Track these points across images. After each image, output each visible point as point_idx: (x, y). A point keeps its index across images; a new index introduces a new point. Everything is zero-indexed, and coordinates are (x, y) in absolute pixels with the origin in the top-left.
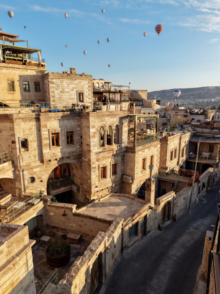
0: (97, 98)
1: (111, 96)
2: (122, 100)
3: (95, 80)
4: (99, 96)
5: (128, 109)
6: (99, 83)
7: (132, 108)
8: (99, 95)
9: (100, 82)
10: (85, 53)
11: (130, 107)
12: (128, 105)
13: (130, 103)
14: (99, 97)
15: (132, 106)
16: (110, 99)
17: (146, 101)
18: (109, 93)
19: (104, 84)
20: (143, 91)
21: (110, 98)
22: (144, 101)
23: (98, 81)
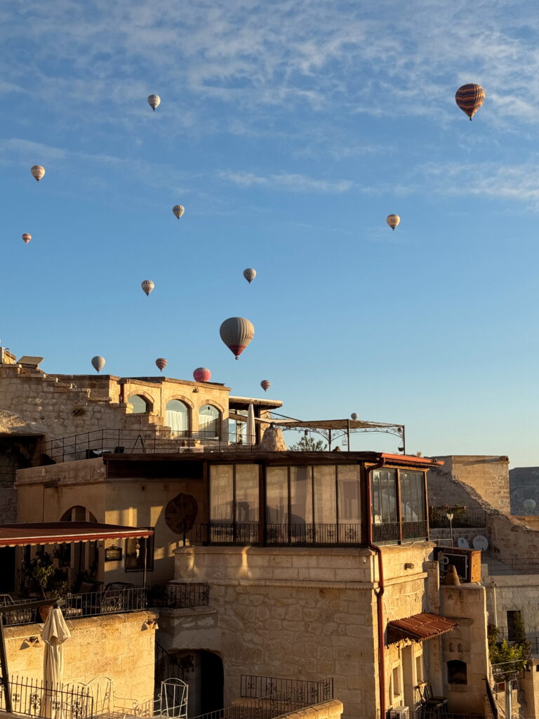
0: (156, 512)
1: (275, 494)
2: (378, 520)
3: (165, 385)
4: (173, 496)
5: (426, 597)
6: (189, 408)
7: (460, 592)
8: (177, 488)
9: (195, 400)
10: (146, 290)
11: (447, 580)
12: (426, 567)
13: (436, 550)
14: (176, 500)
15: (461, 573)
16: (272, 518)
17: (515, 528)
18: (256, 468)
19: (225, 416)
20: (482, 460)
21: (269, 503)
22: (496, 525)
23: (186, 392)
